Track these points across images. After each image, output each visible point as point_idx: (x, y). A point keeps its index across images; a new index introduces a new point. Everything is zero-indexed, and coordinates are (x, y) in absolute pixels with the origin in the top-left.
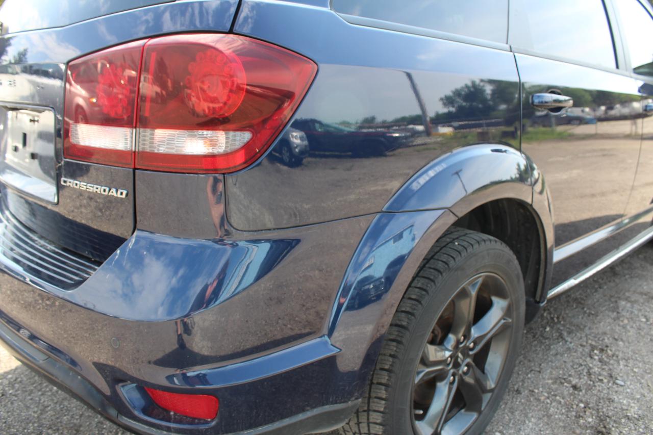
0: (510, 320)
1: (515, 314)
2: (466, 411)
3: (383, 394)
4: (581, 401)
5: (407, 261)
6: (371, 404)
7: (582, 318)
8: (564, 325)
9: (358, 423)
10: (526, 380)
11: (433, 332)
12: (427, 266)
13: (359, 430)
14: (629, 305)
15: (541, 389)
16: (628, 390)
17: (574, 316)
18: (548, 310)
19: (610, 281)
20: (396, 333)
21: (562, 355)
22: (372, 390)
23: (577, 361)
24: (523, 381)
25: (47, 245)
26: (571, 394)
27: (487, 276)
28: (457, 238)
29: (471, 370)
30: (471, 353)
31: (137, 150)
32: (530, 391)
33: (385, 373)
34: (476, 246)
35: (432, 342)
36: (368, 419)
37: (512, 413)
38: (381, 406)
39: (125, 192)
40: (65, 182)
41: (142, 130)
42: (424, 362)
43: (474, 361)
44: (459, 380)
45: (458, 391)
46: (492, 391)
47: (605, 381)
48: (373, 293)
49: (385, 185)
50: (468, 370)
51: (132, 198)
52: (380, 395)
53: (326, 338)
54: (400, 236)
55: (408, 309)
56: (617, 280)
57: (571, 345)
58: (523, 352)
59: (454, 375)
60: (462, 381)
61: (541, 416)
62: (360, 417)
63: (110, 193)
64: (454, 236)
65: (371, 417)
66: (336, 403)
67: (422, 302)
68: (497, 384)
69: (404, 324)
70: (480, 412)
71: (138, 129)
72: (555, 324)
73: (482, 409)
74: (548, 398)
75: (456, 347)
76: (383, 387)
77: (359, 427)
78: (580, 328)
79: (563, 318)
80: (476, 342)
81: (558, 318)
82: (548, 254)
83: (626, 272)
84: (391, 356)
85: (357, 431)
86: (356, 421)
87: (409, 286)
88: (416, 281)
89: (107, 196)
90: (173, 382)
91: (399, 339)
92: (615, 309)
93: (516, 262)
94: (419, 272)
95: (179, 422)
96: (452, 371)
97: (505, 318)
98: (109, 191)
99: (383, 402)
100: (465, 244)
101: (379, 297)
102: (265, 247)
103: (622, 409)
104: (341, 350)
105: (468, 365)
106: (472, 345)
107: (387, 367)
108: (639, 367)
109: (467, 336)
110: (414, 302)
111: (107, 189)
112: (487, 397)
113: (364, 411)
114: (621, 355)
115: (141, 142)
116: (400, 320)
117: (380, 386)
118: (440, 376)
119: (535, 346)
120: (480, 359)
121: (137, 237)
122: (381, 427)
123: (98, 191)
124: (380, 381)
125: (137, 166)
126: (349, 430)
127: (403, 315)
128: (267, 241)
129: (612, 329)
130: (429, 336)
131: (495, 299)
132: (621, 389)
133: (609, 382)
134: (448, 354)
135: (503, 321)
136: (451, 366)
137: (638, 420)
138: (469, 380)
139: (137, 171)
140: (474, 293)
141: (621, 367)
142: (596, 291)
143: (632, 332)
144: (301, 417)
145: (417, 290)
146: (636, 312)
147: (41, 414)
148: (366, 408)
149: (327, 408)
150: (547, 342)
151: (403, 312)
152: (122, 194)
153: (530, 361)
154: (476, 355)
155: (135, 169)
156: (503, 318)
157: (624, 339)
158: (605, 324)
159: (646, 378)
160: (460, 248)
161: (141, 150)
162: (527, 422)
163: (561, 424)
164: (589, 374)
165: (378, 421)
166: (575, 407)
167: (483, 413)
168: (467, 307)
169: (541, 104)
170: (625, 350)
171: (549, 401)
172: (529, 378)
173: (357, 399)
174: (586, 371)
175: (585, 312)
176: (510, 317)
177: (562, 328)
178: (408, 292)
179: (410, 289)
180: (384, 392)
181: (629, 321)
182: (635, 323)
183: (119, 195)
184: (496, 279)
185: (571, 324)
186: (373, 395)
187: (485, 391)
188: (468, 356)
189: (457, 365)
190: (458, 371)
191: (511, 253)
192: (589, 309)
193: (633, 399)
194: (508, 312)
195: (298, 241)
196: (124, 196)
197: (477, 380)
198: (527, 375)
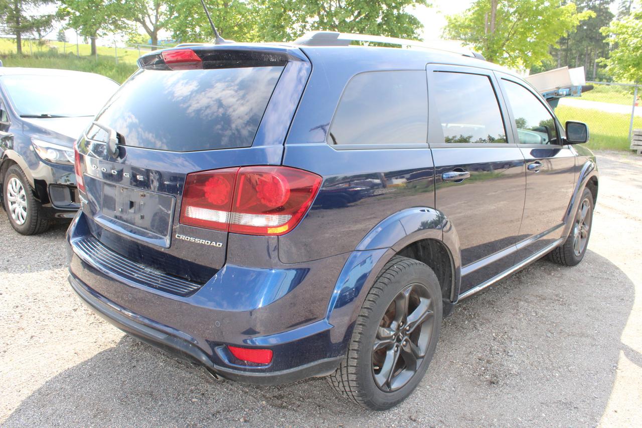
0: (432, 312)
1: (435, 308)
2: (406, 370)
3: (356, 356)
4: (483, 367)
5: (368, 277)
6: (349, 362)
7: (492, 315)
8: (478, 320)
9: (341, 375)
10: (448, 356)
11: (383, 319)
12: (378, 281)
13: (342, 380)
14: (526, 304)
15: (458, 360)
16: (515, 359)
17: (486, 313)
18: (468, 309)
19: (516, 288)
20: (362, 320)
21: (474, 339)
22: (349, 354)
23: (484, 342)
24: (447, 356)
25: (153, 271)
26: (478, 363)
27: (415, 285)
28: (396, 263)
29: (408, 344)
30: (408, 333)
31: (231, 223)
32: (451, 362)
33: (356, 343)
34: (407, 268)
35: (383, 326)
36: (347, 372)
37: (438, 375)
38: (354, 363)
39: (221, 244)
40: (178, 236)
41: (234, 213)
42: (379, 337)
43: (410, 338)
44: (400, 350)
45: (400, 356)
46: (423, 357)
47: (500, 354)
48: (348, 297)
49: (349, 227)
50: (406, 343)
51: (225, 248)
52: (354, 356)
53: (326, 320)
54: (364, 262)
55: (368, 307)
56: (521, 287)
57: (481, 333)
58: (448, 338)
59: (397, 346)
60: (402, 350)
61: (456, 376)
62: (342, 372)
63: (212, 244)
64: (393, 262)
65: (349, 370)
66: (331, 357)
67: (376, 302)
68: (426, 353)
69: (366, 315)
70: (415, 371)
71: (232, 213)
72: (472, 319)
73: (417, 369)
74: (462, 365)
75: (398, 329)
76: (355, 352)
77: (342, 377)
78: (488, 321)
79: (478, 314)
80: (410, 326)
81: (474, 315)
82: (457, 271)
83: (529, 280)
84: (359, 333)
85: (341, 381)
86: (340, 374)
87: (369, 293)
88: (372, 290)
89: (210, 246)
90: (247, 343)
91: (364, 323)
92: (516, 308)
93: (434, 275)
94: (374, 285)
95: (251, 365)
96: (396, 344)
97: (429, 310)
98: (211, 243)
99: (356, 360)
100: (401, 267)
101: (351, 300)
102: (294, 272)
103: (508, 370)
104: (334, 327)
105: (406, 340)
106: (408, 328)
107: (357, 340)
108: (524, 345)
109: (404, 322)
110: (371, 302)
111: (210, 242)
112: (419, 362)
113: (345, 367)
114: (514, 338)
115: (233, 219)
116: (364, 313)
117: (354, 351)
118: (389, 347)
119: (456, 334)
120: (414, 337)
121: (227, 267)
122: (355, 375)
123: (203, 243)
124: (353, 348)
125: (230, 231)
126: (336, 381)
127: (365, 310)
128: (294, 269)
129: (511, 321)
130: (381, 322)
131: (421, 299)
132: (510, 358)
133: (503, 354)
134: (392, 333)
135: (427, 313)
136: (395, 341)
137: (517, 375)
138: (407, 349)
139: (230, 234)
140: (407, 295)
141: (513, 345)
142: (505, 295)
143: (524, 323)
144: (312, 364)
145: (373, 295)
146: (530, 309)
147: (122, 386)
148: (346, 365)
149: (326, 360)
150: (465, 331)
151: (365, 308)
152: (219, 245)
153: (452, 343)
154: (411, 334)
155: (229, 232)
156: (427, 311)
157: (518, 327)
158: (507, 318)
159: (527, 351)
160: (398, 270)
161: (233, 223)
162: (447, 379)
163: (469, 380)
164: (491, 350)
165: (353, 372)
166: (478, 370)
167: (417, 372)
168: (404, 304)
169: (448, 179)
170: (517, 334)
171: (462, 367)
172: (450, 354)
173: (342, 355)
174: (489, 348)
175: (494, 311)
176: (432, 310)
177: (476, 322)
178: (368, 296)
179: (369, 295)
180: (356, 354)
181: (523, 315)
182: (528, 317)
183: (217, 245)
184: (421, 286)
185: (483, 318)
186: (350, 356)
187: (418, 357)
188: (406, 335)
189: (399, 340)
190: (400, 344)
191: (431, 270)
192: (497, 308)
193: (516, 364)
194: (431, 306)
195: (309, 269)
196: (221, 246)
197: (412, 350)
198: (449, 352)
